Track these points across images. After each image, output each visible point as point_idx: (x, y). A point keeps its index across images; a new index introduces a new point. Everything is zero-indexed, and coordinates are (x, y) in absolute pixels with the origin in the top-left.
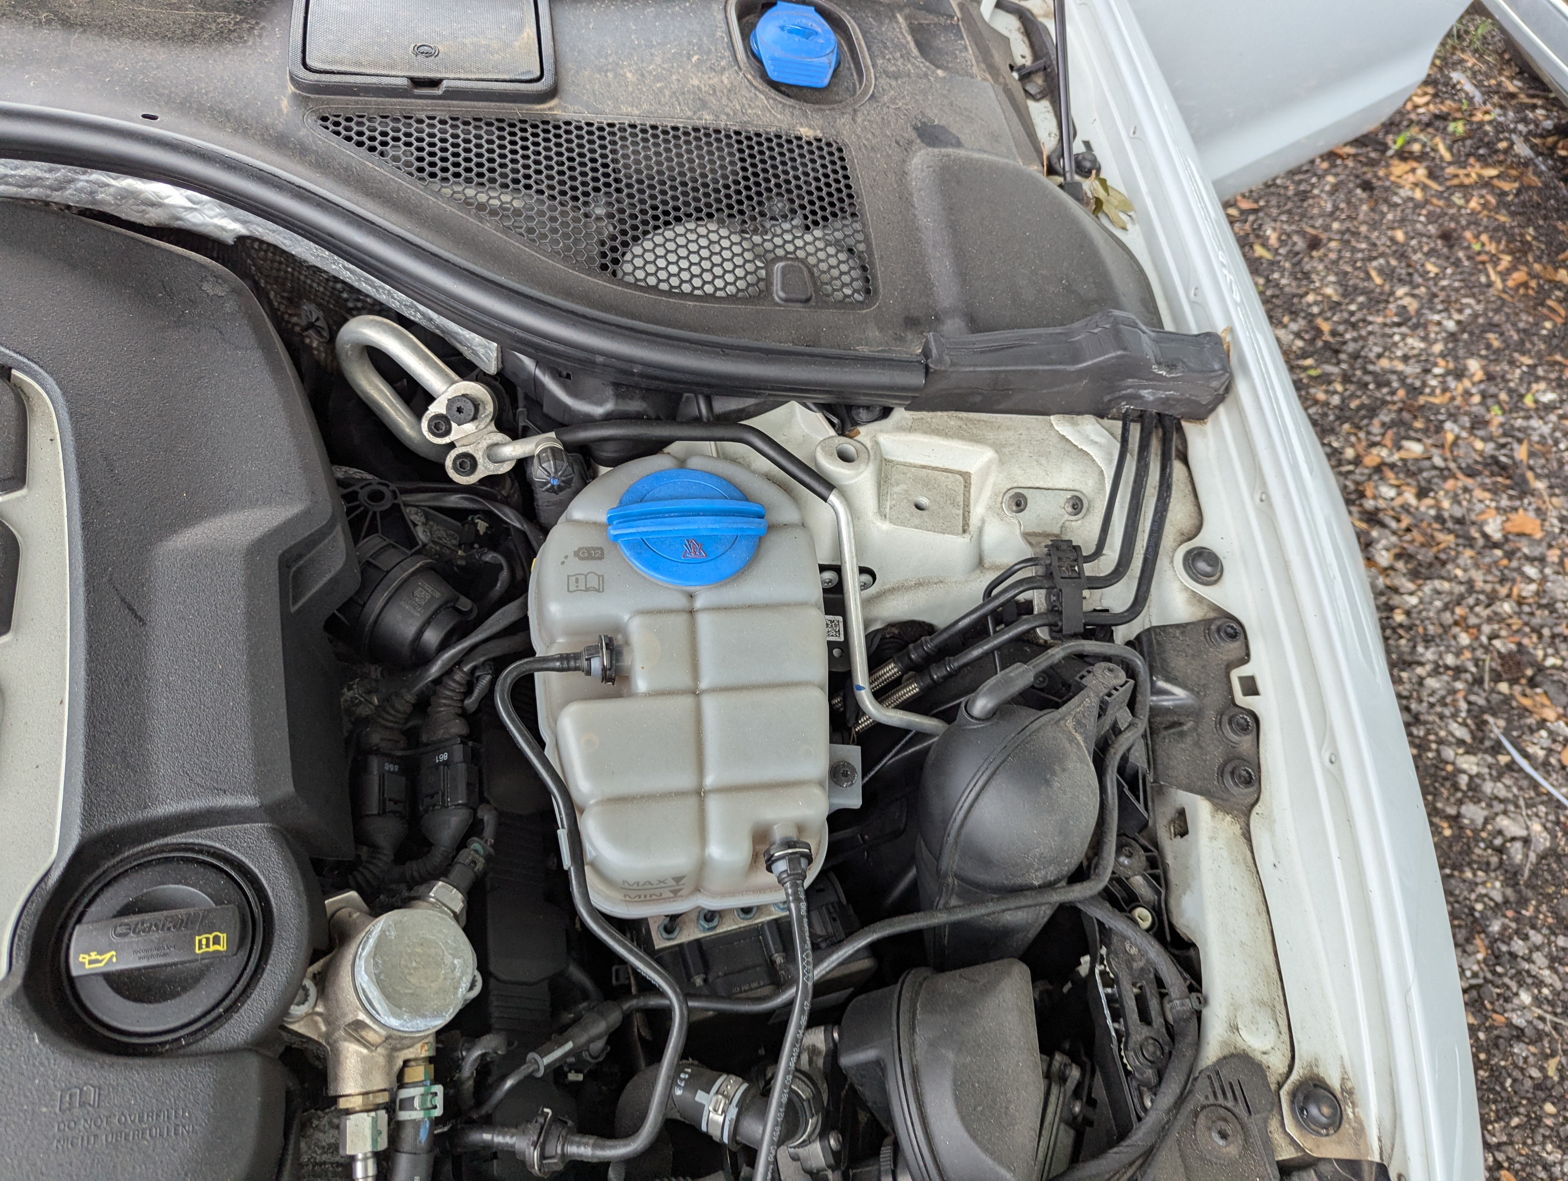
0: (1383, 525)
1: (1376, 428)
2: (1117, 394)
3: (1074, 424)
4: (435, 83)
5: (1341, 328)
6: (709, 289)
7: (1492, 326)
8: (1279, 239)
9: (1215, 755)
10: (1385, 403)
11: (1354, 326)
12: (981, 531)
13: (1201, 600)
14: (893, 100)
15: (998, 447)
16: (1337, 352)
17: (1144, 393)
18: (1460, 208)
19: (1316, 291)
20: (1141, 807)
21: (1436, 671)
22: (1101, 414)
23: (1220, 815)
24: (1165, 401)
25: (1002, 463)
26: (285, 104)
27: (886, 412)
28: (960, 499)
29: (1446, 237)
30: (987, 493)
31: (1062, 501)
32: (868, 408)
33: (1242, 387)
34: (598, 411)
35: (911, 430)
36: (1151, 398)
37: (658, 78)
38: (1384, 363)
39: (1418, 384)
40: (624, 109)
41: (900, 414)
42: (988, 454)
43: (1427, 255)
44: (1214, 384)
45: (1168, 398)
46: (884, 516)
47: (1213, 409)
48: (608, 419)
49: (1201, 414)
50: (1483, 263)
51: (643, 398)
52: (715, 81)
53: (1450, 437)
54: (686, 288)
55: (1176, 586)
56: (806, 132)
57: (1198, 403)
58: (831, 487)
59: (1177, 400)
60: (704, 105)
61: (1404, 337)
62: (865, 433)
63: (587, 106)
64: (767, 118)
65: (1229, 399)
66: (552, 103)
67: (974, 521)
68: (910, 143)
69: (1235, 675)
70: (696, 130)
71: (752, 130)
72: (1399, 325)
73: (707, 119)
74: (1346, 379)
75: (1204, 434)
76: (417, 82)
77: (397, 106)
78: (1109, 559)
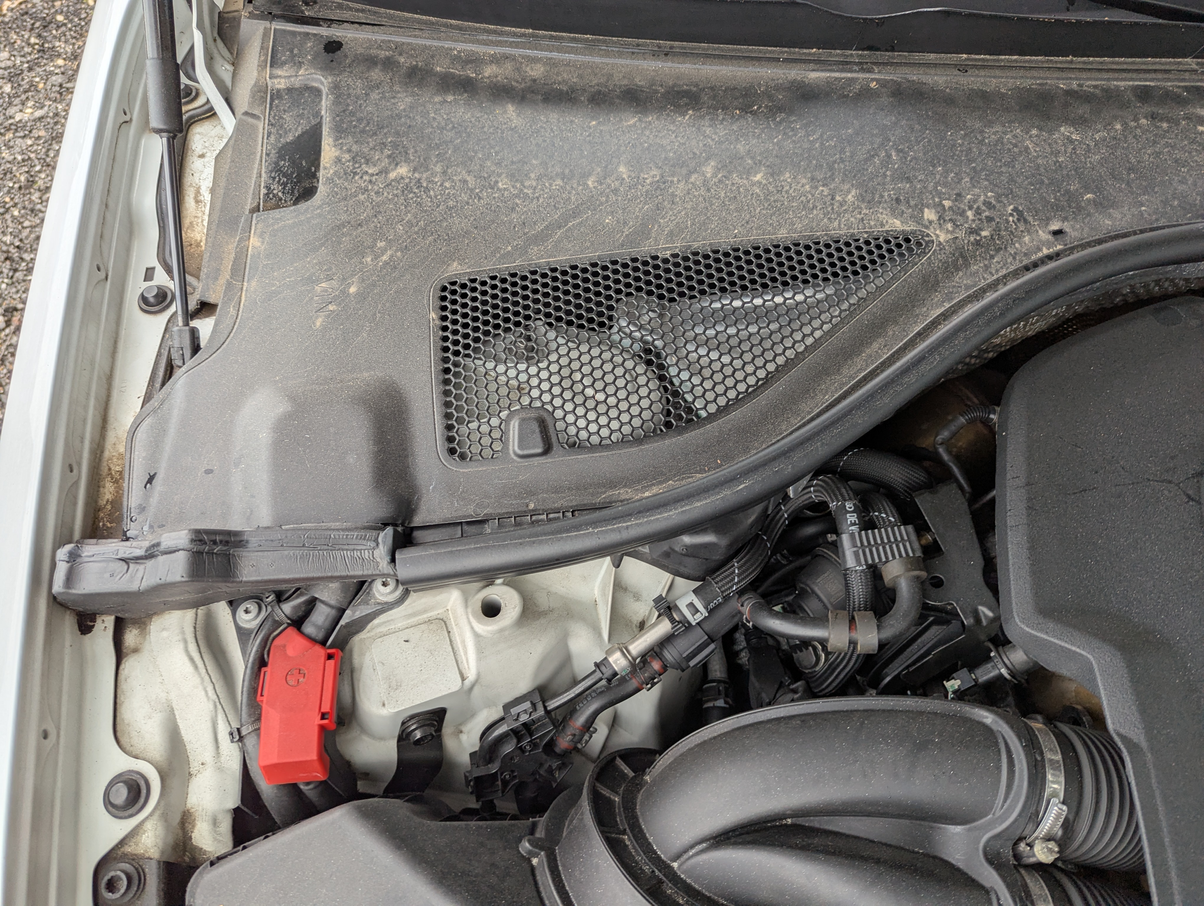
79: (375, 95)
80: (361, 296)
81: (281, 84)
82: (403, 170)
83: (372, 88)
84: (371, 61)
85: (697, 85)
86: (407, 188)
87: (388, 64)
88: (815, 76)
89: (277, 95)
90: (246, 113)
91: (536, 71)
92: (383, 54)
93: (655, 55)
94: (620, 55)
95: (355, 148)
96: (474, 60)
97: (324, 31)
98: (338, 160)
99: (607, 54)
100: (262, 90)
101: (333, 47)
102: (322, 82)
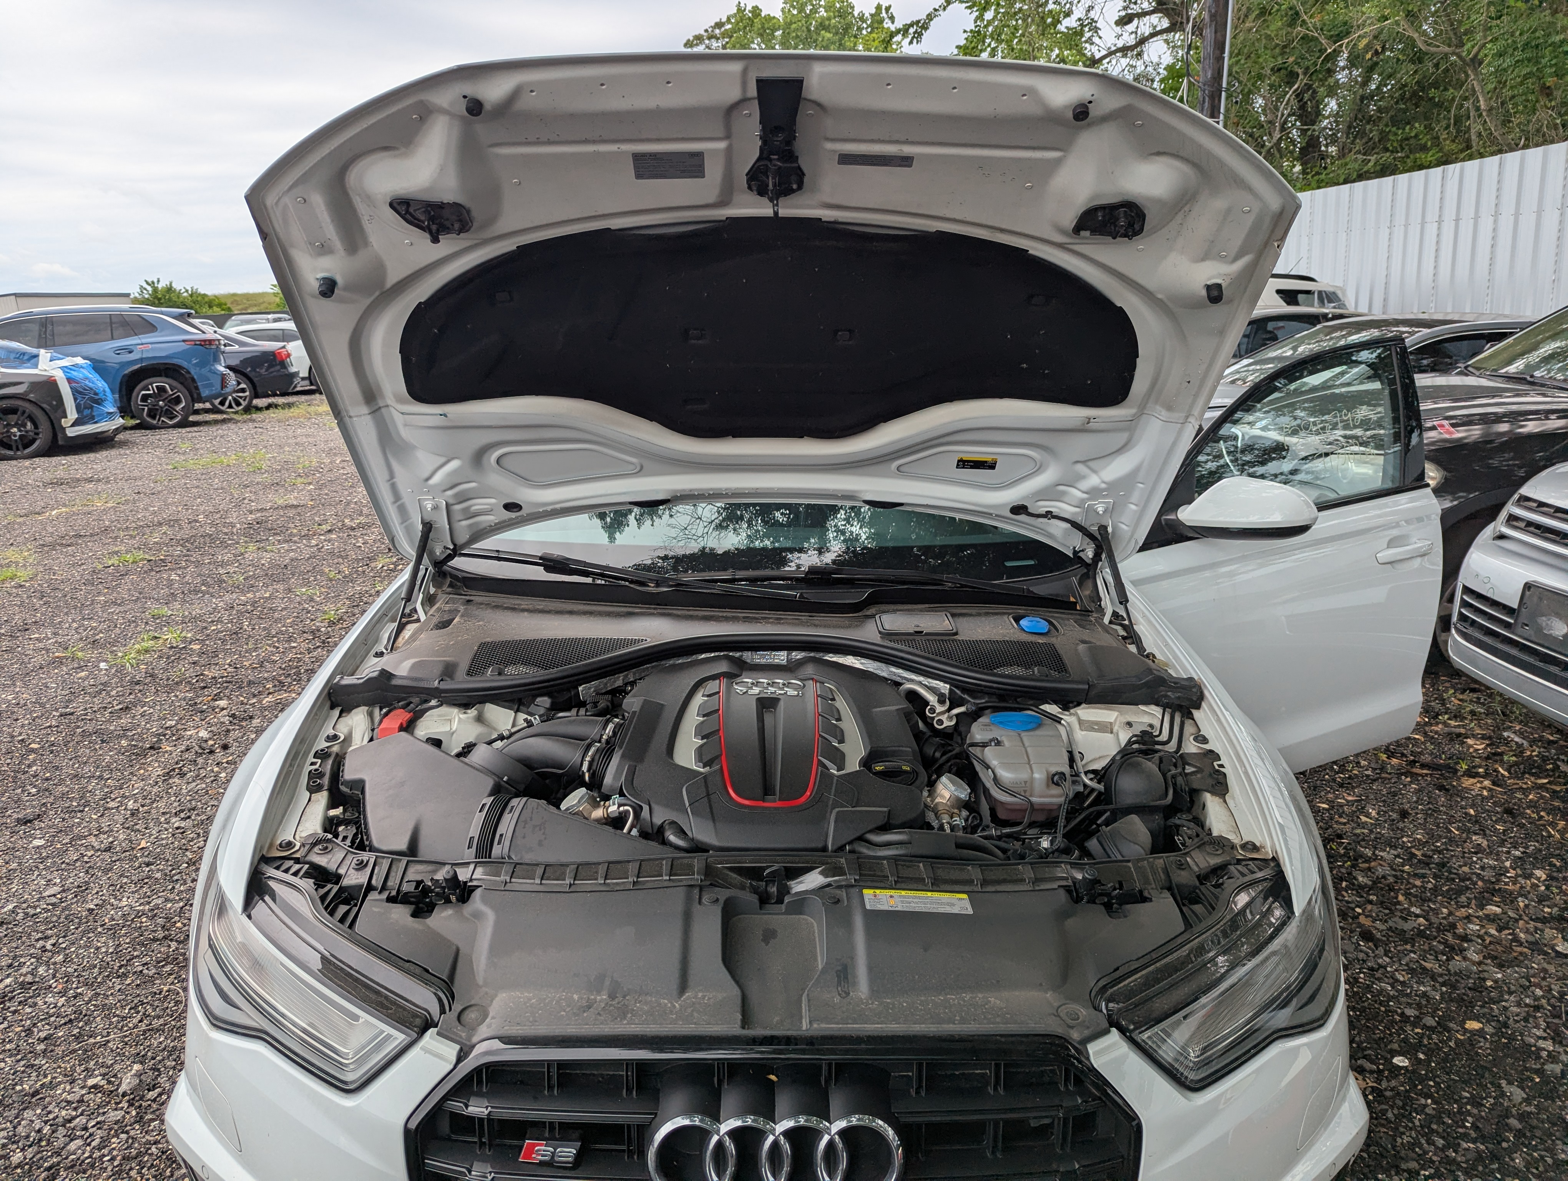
0: (1471, 941)
1: (1463, 899)
2: (1160, 694)
3: (1147, 707)
4: (922, 632)
5: (1430, 853)
7: (1553, 856)
8: (1378, 814)
10: (1467, 888)
11: (1440, 852)
12: (1118, 733)
13: (1201, 747)
14: (1072, 636)
15: (1120, 712)
16: (1428, 864)
17: (1168, 694)
18: (1520, 799)
19: (1408, 836)
21: (1518, 1005)
22: (1153, 704)
25: (1122, 716)
26: (879, 638)
27: (1080, 704)
28: (1108, 726)
29: (1509, 811)
30: (1118, 724)
31: (1144, 724)
32: (1073, 703)
33: (1206, 693)
35: (1089, 709)
36: (1173, 697)
37: (989, 632)
38: (1466, 869)
39: (1494, 880)
40: (980, 637)
41: (1083, 705)
42: (1116, 714)
43: (1496, 822)
44: (1197, 693)
45: (1180, 697)
46: (1081, 730)
47: (1200, 704)
49: (1196, 706)
50: (1544, 825)
52: (1008, 632)
53: (1522, 904)
55: (1191, 744)
56: (1041, 642)
57: (1193, 701)
58: (1063, 720)
59: (1184, 698)
60: (1005, 636)
61: (1481, 859)
62: (1072, 710)
63: (969, 637)
64: (1027, 639)
65: (1204, 700)
66: (957, 636)
67: (1115, 731)
68: (1078, 643)
69: (1215, 763)
70: (1004, 641)
71: (1022, 641)
72: (1476, 853)
73: (1007, 639)
74: (1435, 877)
75: (1199, 713)
76: (917, 632)
77: (911, 637)
78: (1164, 736)
79: (478, 610)
80: (454, 646)
82: (480, 623)
84: (480, 604)
86: (481, 626)
87: (488, 604)
88: (637, 610)
89: (445, 611)
90: (431, 615)
92: (487, 602)
95: (467, 619)
97: (468, 598)
98: (459, 621)
100: (439, 609)
101: (469, 601)
102: (462, 608)
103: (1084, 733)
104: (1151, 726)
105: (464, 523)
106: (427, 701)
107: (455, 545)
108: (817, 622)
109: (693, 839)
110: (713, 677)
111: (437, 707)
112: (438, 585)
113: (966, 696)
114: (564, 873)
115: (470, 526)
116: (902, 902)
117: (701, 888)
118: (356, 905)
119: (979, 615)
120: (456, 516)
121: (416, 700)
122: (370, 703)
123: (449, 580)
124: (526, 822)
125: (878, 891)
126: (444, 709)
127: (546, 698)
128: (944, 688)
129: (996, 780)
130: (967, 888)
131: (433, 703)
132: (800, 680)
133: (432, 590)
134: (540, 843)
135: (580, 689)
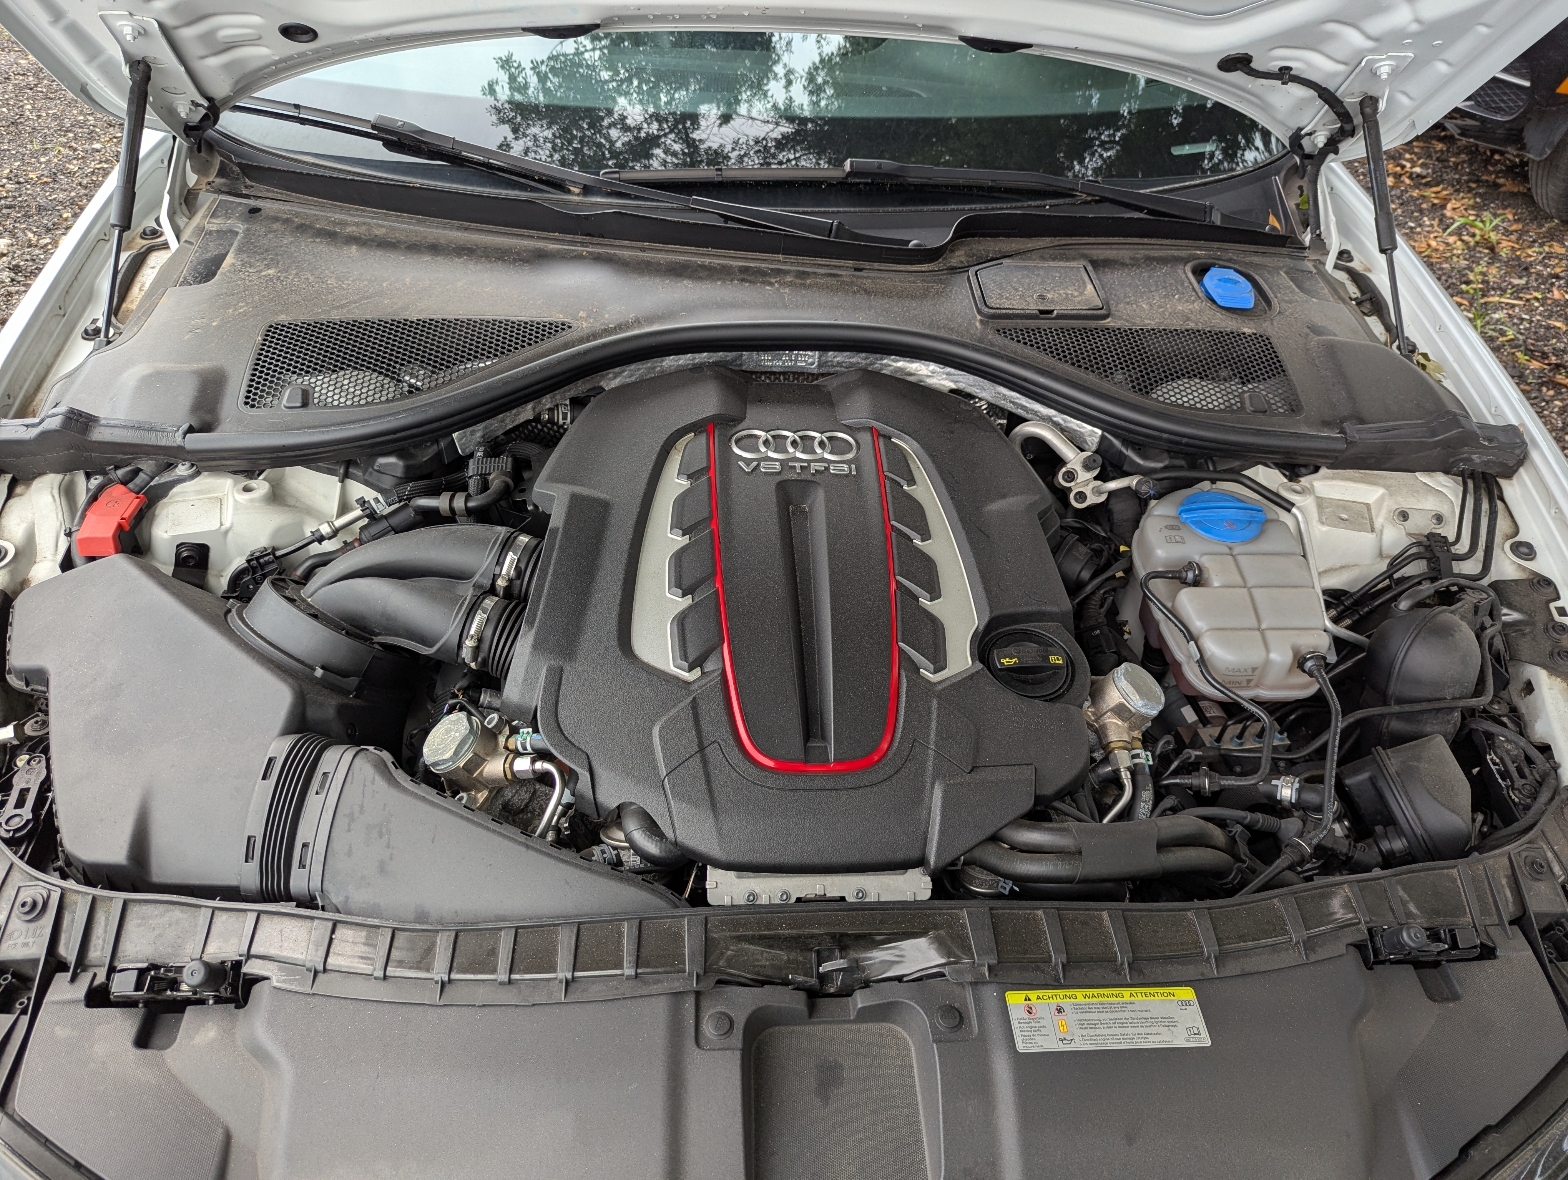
2: (1458, 458)
3: (1431, 477)
4: (1051, 312)
6: (1211, 406)
9: (1547, 646)
12: (1381, 531)
13: (1524, 569)
14: (1292, 314)
15: (1387, 487)
17: (1474, 457)
20: (1503, 671)
22: (1447, 472)
23: (1554, 678)
24: (1486, 463)
25: (1391, 495)
26: (978, 324)
27: (1316, 469)
28: (1367, 515)
30: (1384, 511)
31: (1430, 517)
32: (1305, 466)
33: (1534, 455)
34: (1160, 465)
35: (1332, 478)
36: (1478, 461)
37: (1160, 307)
40: (1146, 321)
41: (1323, 471)
42: (1381, 491)
44: (1517, 452)
45: (1488, 461)
46: (1323, 523)
47: (1516, 471)
48: (1165, 469)
49: (1510, 473)
51: (1184, 459)
52: (1191, 307)
54: (1199, 406)
55: (1507, 562)
56: (1246, 330)
57: (1506, 465)
58: (1293, 505)
59: (1494, 463)
60: (1188, 319)
62: (1304, 481)
63: (1127, 321)
64: (1224, 324)
65: (1527, 464)
66: (1109, 320)
67: (1377, 526)
68: (1307, 335)
69: (1553, 606)
70: (1187, 330)
71: (1217, 330)
73: (1191, 325)
75: (1513, 485)
76: (1042, 312)
77: (1032, 323)
78: (1464, 546)
79: (271, 236)
80: (218, 327)
81: (214, 228)
82: (271, 272)
83: (270, 232)
84: (276, 219)
85: (476, 245)
86: (271, 280)
87: (287, 221)
88: (553, 246)
89: (210, 233)
90: (186, 241)
91: (380, 232)
92: (285, 216)
93: (459, 228)
94: (437, 227)
95: (246, 259)
96: (344, 224)
97: (252, 203)
98: (233, 264)
99: (429, 227)
100: (200, 230)
101: (255, 211)
102: (240, 227)
103: (1325, 528)
104: (1439, 518)
105: (214, 62)
106: (170, 466)
107: (209, 99)
108: (868, 284)
109: (676, 844)
110: (695, 428)
111: (192, 477)
112: (201, 170)
113: (1130, 453)
114: (429, 951)
115: (227, 67)
116: (1081, 1024)
117: (698, 994)
118: (24, 1012)
119: (1135, 263)
120: (193, 50)
121: (147, 466)
122: (66, 468)
123: (217, 160)
124: (351, 817)
125: (1033, 995)
126: (206, 481)
127: (392, 460)
128: (1092, 434)
129: (1202, 662)
130: (1192, 971)
131: (182, 470)
132: (849, 430)
133: (192, 179)
134: (382, 869)
135: (455, 435)
